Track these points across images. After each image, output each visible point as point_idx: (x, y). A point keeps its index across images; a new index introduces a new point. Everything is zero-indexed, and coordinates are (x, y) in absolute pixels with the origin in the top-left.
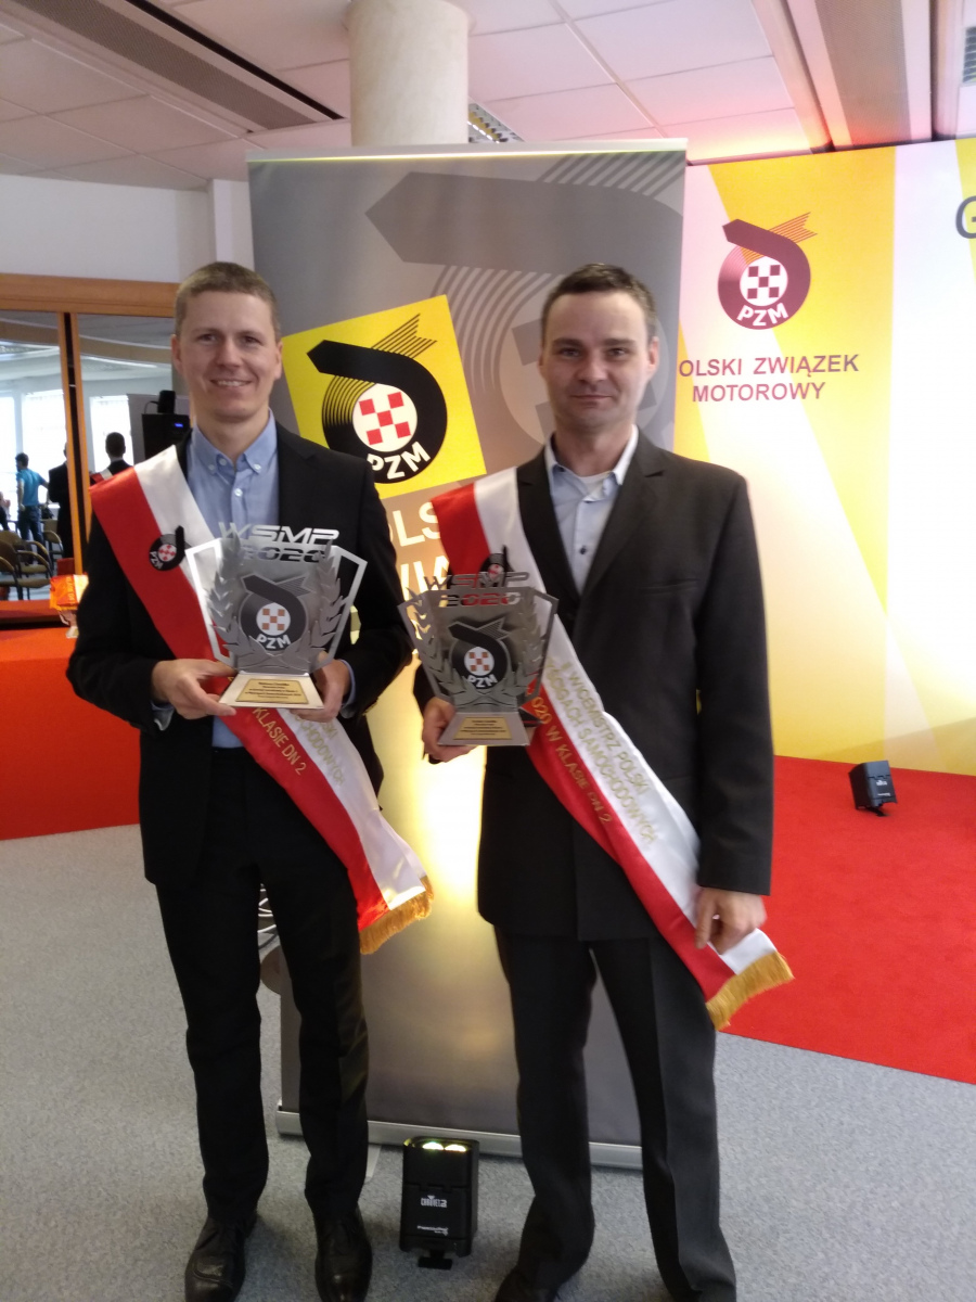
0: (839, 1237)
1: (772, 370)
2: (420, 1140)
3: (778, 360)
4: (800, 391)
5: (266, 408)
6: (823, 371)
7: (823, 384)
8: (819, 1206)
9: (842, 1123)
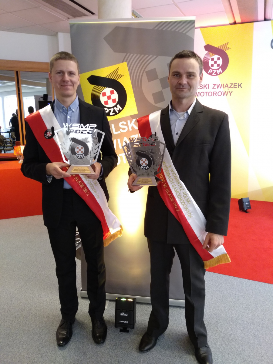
0: (235, 324)
1: (218, 88)
2: (120, 298)
3: (219, 85)
4: (225, 94)
5: (75, 94)
6: (232, 88)
7: (232, 91)
8: (229, 316)
9: (236, 294)
